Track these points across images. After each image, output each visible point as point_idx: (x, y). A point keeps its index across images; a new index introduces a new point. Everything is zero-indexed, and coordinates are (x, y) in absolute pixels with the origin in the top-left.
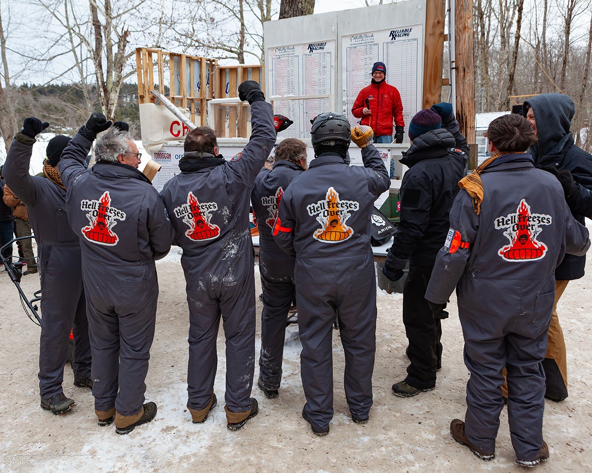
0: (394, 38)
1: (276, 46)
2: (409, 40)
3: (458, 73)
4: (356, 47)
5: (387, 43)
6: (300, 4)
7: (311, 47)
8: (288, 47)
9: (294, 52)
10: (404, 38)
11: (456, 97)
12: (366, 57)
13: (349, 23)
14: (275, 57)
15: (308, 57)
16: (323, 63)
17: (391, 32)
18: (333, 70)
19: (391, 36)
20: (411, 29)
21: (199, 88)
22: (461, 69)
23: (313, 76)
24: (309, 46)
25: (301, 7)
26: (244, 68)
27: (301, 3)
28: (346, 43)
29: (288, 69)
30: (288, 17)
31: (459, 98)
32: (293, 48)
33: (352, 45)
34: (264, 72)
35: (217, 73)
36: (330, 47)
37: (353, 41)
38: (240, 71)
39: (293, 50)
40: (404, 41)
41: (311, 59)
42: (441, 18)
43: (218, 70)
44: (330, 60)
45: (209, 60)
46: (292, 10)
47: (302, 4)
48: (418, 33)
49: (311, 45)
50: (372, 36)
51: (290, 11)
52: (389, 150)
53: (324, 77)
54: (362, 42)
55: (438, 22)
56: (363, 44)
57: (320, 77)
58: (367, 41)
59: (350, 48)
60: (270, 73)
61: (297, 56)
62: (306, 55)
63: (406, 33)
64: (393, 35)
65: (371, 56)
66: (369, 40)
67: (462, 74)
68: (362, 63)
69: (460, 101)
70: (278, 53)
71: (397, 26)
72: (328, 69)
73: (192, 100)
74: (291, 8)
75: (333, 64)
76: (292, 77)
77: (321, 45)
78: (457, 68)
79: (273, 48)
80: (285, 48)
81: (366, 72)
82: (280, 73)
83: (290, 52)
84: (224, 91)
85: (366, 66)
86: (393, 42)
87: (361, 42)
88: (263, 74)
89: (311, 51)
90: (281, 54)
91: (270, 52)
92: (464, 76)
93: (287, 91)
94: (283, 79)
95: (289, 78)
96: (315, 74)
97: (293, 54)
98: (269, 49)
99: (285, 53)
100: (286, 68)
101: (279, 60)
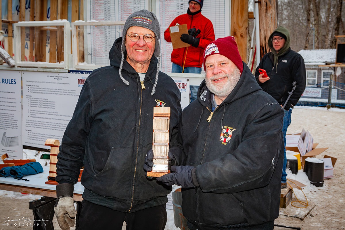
3: (261, 7)
11: (260, 30)
21: (18, 11)
22: (264, 3)
23: (128, 4)
31: (262, 31)
52: (188, 80)
57: (135, 6)
67: (265, 8)
69: (263, 34)
73: (9, 22)
76: (109, 5)
78: (260, 2)
81: (178, 2)
84: (45, 15)
92: (267, 9)
93: (104, 18)
94: (101, 6)
95: (106, 6)
96: (131, 3)
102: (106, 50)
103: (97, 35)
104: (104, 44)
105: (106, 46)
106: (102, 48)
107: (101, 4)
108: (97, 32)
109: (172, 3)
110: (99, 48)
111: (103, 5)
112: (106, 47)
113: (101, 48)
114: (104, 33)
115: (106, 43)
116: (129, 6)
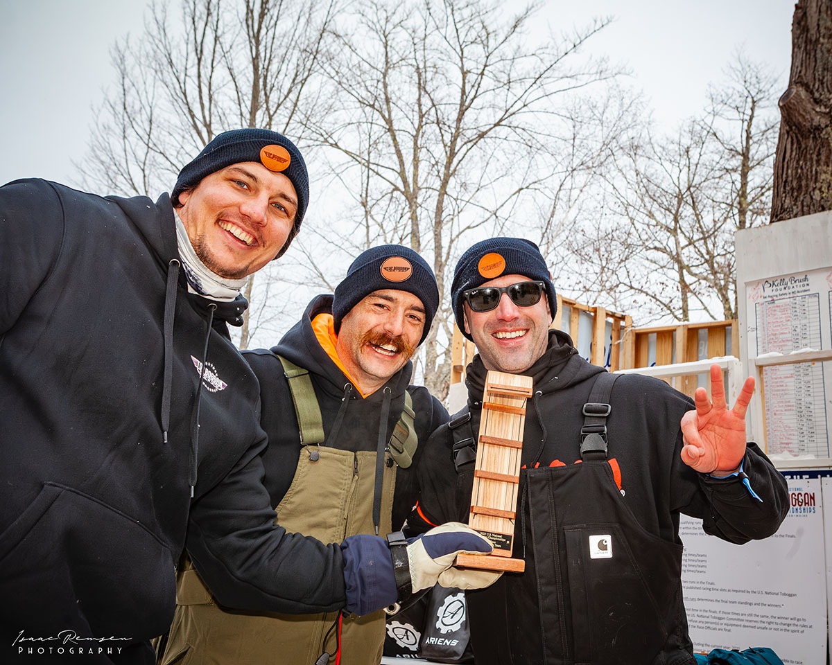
1: (765, 276)
6: (817, 192)
8: (793, 278)
9: (806, 288)
14: (761, 300)
25: (819, 199)
26: (689, 329)
27: (820, 189)
30: (790, 218)
32: (806, 279)
34: (737, 335)
35: (631, 342)
38: (680, 337)
39: (806, 283)
43: (631, 337)
45: (613, 315)
46: (799, 203)
47: (822, 192)
51: (794, 207)
60: (752, 335)
61: (816, 295)
70: (769, 291)
74: (796, 200)
79: (758, 282)
80: (786, 280)
82: (775, 335)
83: (799, 287)
88: (733, 337)
90: (777, 293)
91: (750, 290)
93: (792, 372)
94: (784, 345)
95: (796, 345)
97: (805, 291)
98: (747, 284)
99: (787, 291)
100: (789, 323)
101: (771, 305)
102: (803, 448)
103: (777, 413)
104: (796, 433)
105: (802, 439)
106: (791, 443)
107: (784, 341)
108: (776, 407)
110: (782, 443)
111: (790, 343)
112: (801, 441)
114: (794, 408)
115: (801, 431)
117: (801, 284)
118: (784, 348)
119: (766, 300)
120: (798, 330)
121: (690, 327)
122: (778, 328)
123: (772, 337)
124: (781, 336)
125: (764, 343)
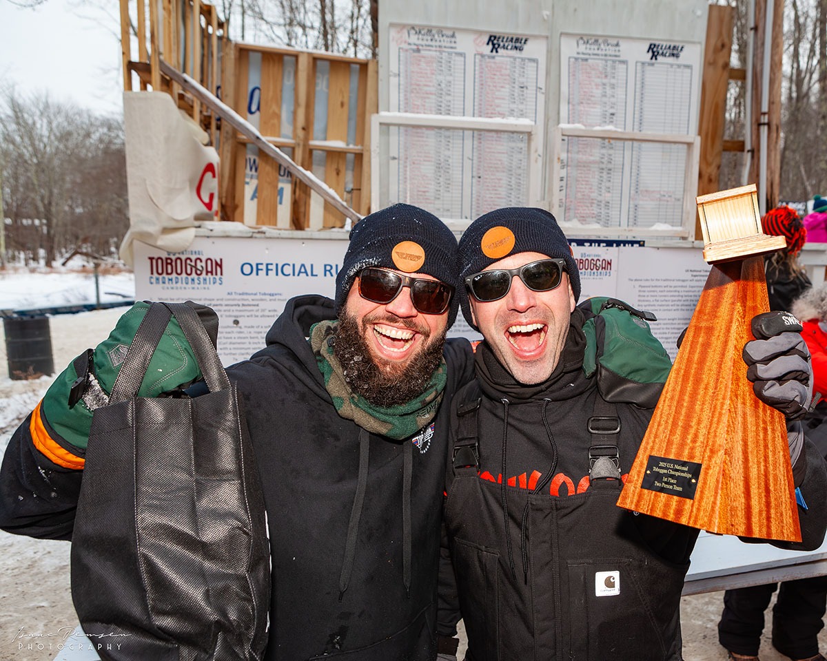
0: (654, 56)
1: (411, 22)
2: (679, 66)
3: (770, 133)
4: (586, 60)
5: (643, 64)
7: (494, 42)
8: (440, 31)
9: (453, 45)
10: (671, 60)
12: (605, 81)
13: (575, 10)
14: (405, 46)
15: (488, 60)
16: (522, 80)
17: (651, 45)
18: (541, 98)
19: (650, 54)
20: (682, 48)
22: (774, 128)
23: (497, 101)
24: (490, 39)
28: (569, 49)
29: (441, 78)
31: (768, 173)
32: (453, 36)
33: (578, 53)
35: (233, 56)
36: (535, 49)
37: (582, 48)
38: (304, 63)
39: (453, 40)
40: (672, 65)
41: (493, 65)
42: (726, 40)
43: (233, 51)
44: (535, 76)
48: (694, 55)
49: (495, 37)
50: (617, 45)
53: (521, 107)
54: (599, 52)
55: (723, 46)
56: (601, 57)
57: (513, 106)
58: (608, 52)
59: (576, 59)
60: (394, 81)
61: (462, 55)
62: (482, 56)
63: (675, 52)
64: (654, 51)
65: (613, 81)
66: (611, 50)
67: (774, 135)
68: (597, 92)
69: (769, 178)
70: (414, 39)
71: (661, 37)
72: (530, 92)
75: (542, 84)
76: (448, 98)
77: (518, 43)
78: (769, 124)
79: (403, 26)
80: (434, 32)
81: (604, 109)
82: (418, 85)
83: (446, 42)
85: (605, 99)
86: (653, 64)
87: (596, 52)
89: (495, 48)
90: (423, 43)
91: (393, 33)
92: (777, 138)
94: (427, 98)
95: (440, 99)
96: (503, 99)
97: (452, 48)
98: (392, 25)
99: (433, 43)
100: (434, 76)
101: (416, 54)
102: (438, 196)
103: (416, 162)
104: (433, 183)
105: (438, 188)
106: (428, 192)
107: (427, 94)
108: (414, 156)
109: (592, 110)
110: (419, 191)
111: (434, 97)
112: (437, 190)
113: (424, 192)
114: (433, 160)
115: (438, 182)
116: (498, 106)
117: (449, 39)
118: (427, 100)
119: (410, 47)
120: (443, 85)
121: (315, 56)
122: (422, 79)
123: (414, 87)
124: (426, 88)
125: (406, 91)
